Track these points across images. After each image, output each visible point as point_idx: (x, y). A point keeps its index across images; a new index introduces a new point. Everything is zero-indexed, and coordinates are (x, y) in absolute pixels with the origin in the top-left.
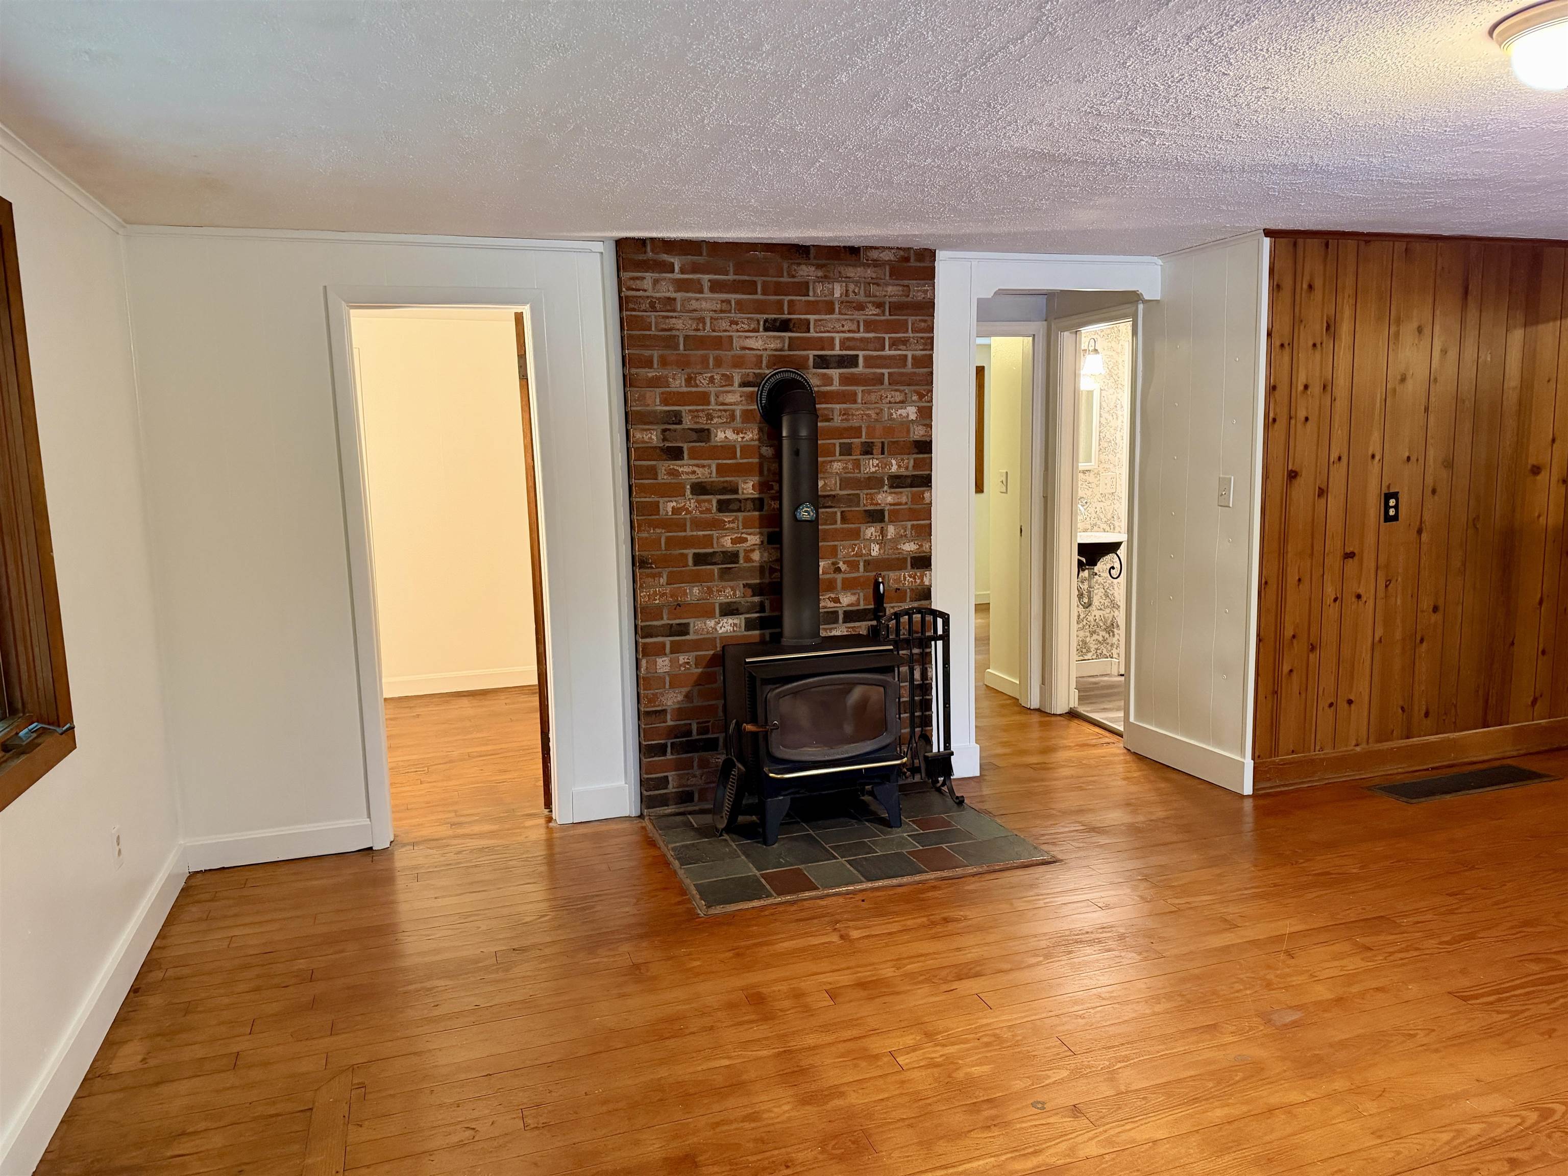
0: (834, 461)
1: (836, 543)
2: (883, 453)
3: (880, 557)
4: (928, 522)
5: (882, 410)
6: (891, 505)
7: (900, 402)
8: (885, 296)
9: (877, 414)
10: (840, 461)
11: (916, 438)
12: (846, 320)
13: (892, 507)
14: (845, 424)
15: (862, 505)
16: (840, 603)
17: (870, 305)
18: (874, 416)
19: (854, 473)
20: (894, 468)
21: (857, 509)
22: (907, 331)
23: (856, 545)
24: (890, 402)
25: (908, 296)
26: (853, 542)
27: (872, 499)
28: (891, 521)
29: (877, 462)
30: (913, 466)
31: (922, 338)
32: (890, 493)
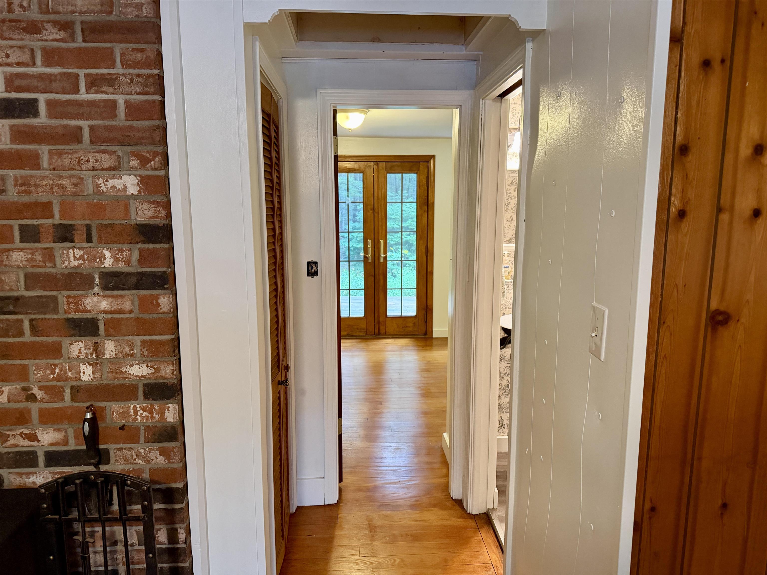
0: (13, 250)
1: (25, 362)
2: (89, 240)
3: (95, 382)
5: (82, 179)
6: (106, 312)
7: (109, 169)
8: (73, 12)
9: (76, 185)
10: (21, 250)
11: (141, 220)
12: (11, 47)
13: (110, 316)
14: (25, 199)
15: (61, 311)
16: (38, 441)
17: (49, 26)
18: (70, 187)
19: (45, 267)
20: (108, 262)
21: (55, 316)
22: (113, 65)
23: (56, 365)
24: (94, 169)
25: (111, 12)
26: (51, 361)
27: (77, 304)
28: (108, 335)
29: (81, 253)
30: (139, 261)
31: (139, 76)
32: (104, 296)
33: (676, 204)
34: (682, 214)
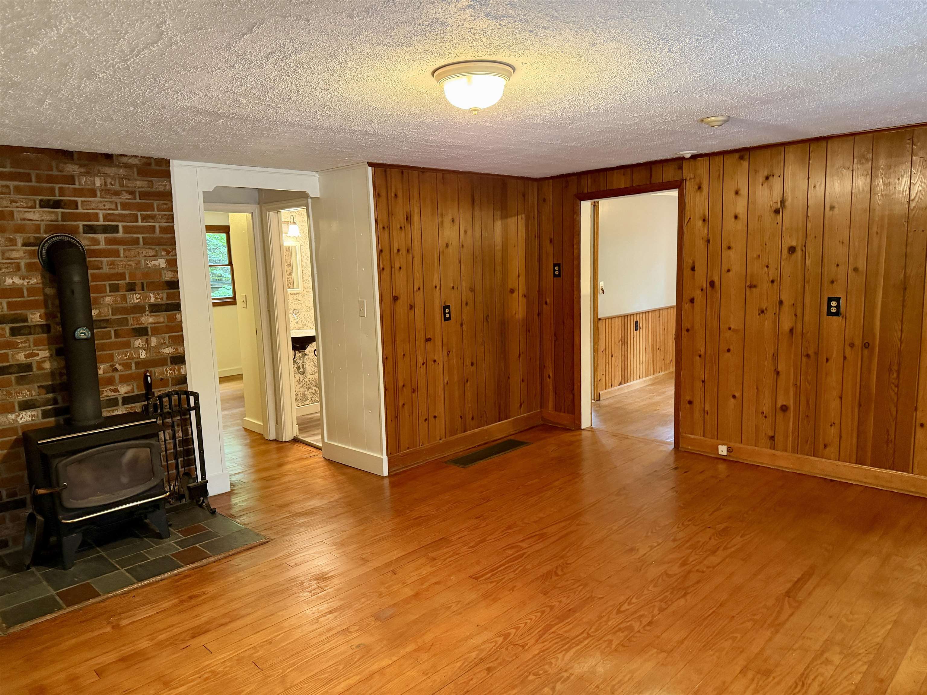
0: (106, 296)
1: (112, 352)
2: (143, 290)
3: (147, 358)
4: (180, 333)
5: (140, 261)
6: (152, 323)
7: (152, 256)
8: (135, 187)
9: (137, 264)
10: (110, 296)
11: (167, 279)
12: (106, 201)
13: (153, 325)
14: (113, 271)
15: (130, 325)
16: (119, 392)
17: (124, 193)
18: (134, 265)
19: (122, 303)
20: (152, 300)
21: (127, 328)
22: (153, 210)
23: (127, 352)
24: (145, 256)
25: (152, 188)
26: (125, 350)
27: (138, 321)
28: (153, 335)
29: (139, 296)
30: (167, 298)
31: (165, 215)
32: (150, 316)
33: (381, 266)
34: (383, 269)
